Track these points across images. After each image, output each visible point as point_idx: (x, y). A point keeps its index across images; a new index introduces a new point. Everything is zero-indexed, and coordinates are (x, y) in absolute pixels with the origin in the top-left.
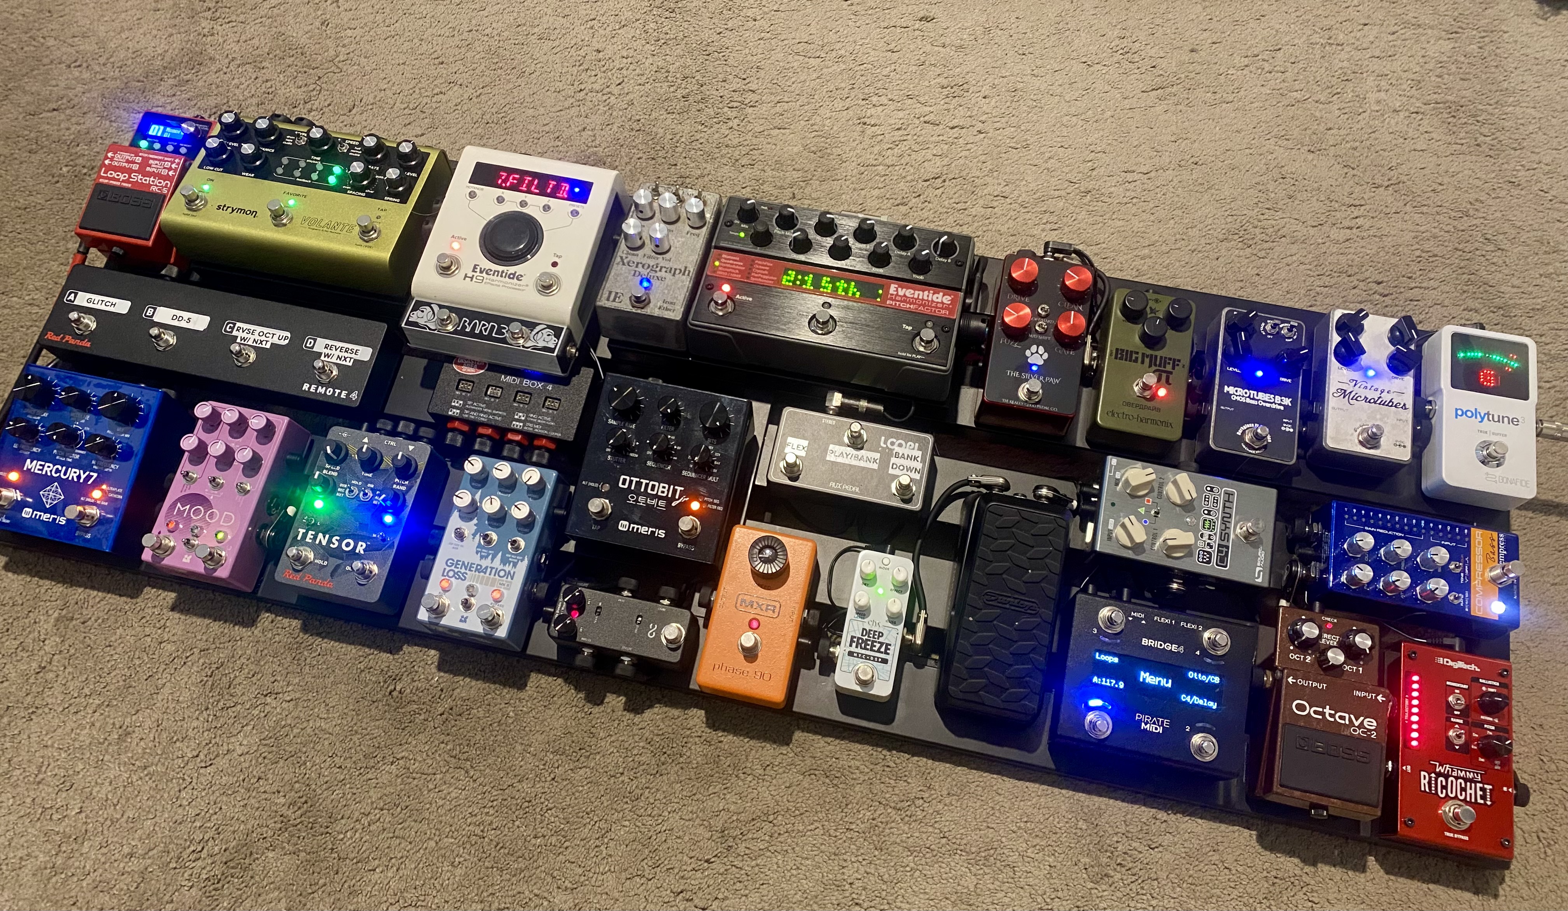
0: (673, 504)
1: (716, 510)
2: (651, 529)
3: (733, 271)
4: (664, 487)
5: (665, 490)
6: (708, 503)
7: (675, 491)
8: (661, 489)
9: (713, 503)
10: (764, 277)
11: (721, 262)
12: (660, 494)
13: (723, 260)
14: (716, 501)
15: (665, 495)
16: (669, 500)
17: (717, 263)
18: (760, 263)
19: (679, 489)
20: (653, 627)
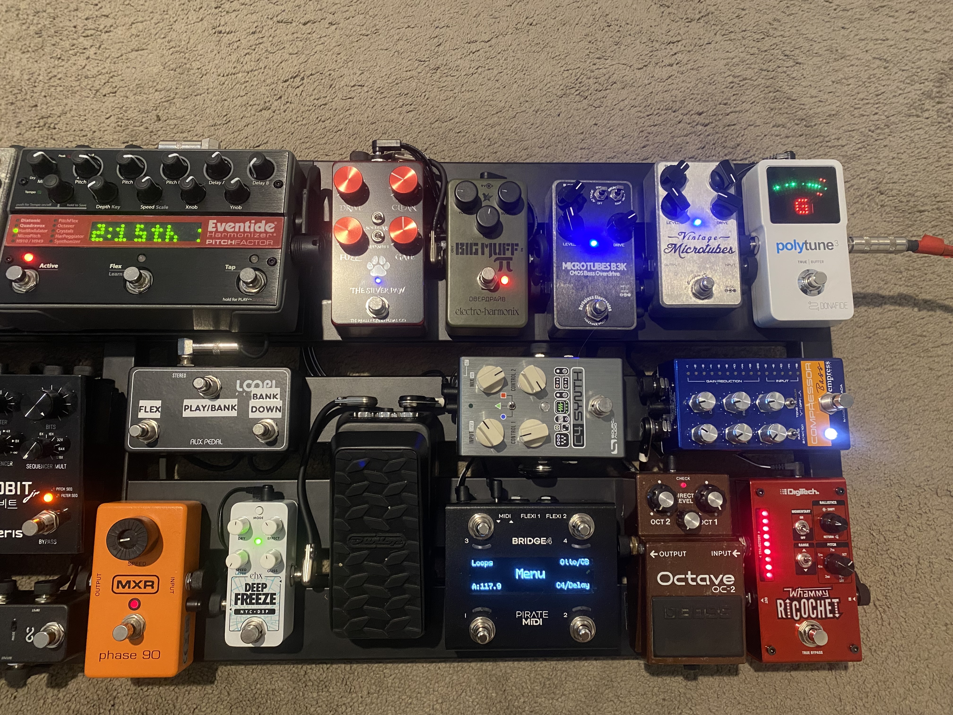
0: (24, 501)
1: (71, 498)
2: (6, 532)
3: (35, 236)
4: (10, 486)
5: (13, 488)
6: (61, 492)
7: (23, 487)
8: (8, 488)
9: (66, 492)
10: (69, 237)
11: (20, 228)
12: (7, 493)
13: (22, 226)
14: (68, 489)
15: (13, 493)
16: (19, 498)
17: (16, 230)
19: (27, 484)
20: (30, 630)
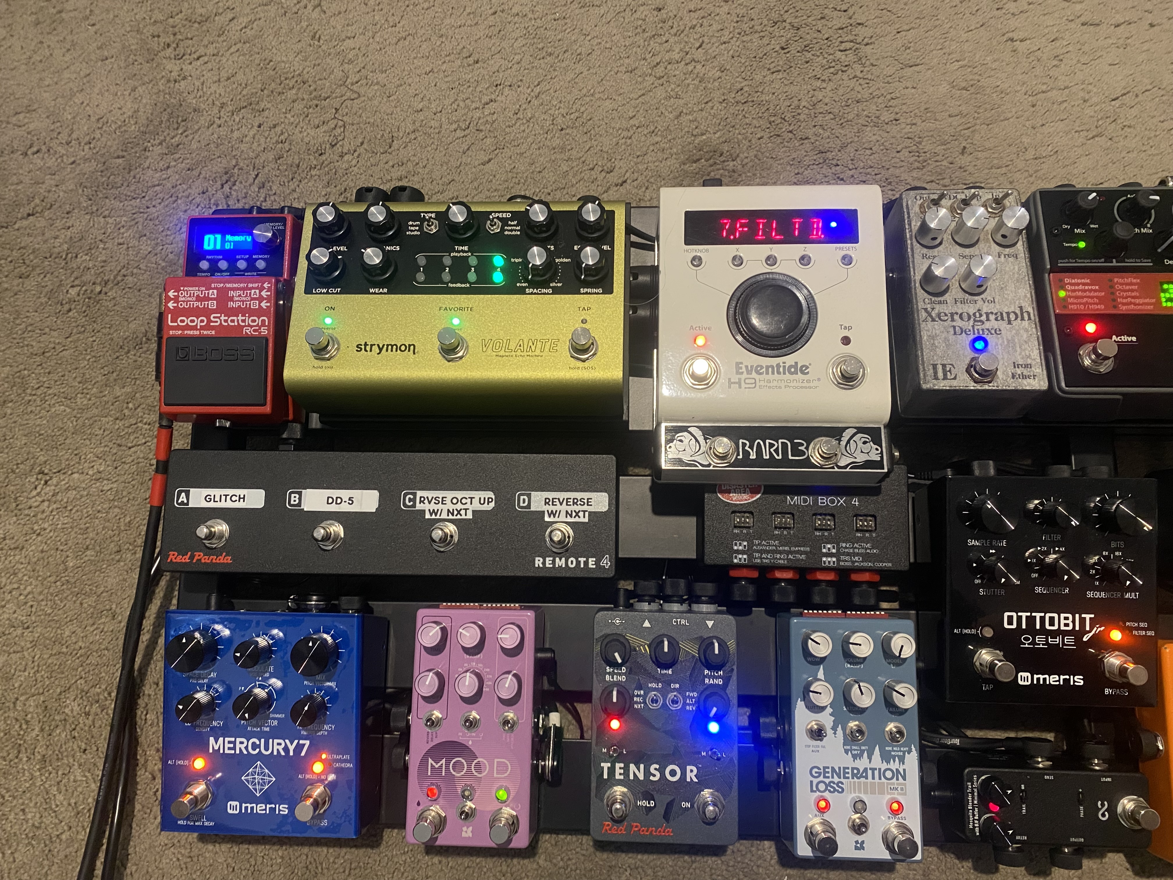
0: (1085, 639)
1: (1146, 635)
2: (1062, 677)
3: (1090, 300)
4: (1066, 618)
5: (1070, 622)
6: (1131, 629)
7: (1082, 621)
8: (1063, 622)
9: (1138, 629)
11: (1066, 290)
12: (1063, 628)
13: (1069, 287)
14: (1142, 625)
15: (1070, 628)
16: (1078, 634)
17: (1062, 294)
18: (1120, 280)
19: (1088, 617)
20: (1103, 805)
